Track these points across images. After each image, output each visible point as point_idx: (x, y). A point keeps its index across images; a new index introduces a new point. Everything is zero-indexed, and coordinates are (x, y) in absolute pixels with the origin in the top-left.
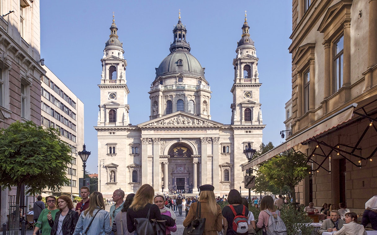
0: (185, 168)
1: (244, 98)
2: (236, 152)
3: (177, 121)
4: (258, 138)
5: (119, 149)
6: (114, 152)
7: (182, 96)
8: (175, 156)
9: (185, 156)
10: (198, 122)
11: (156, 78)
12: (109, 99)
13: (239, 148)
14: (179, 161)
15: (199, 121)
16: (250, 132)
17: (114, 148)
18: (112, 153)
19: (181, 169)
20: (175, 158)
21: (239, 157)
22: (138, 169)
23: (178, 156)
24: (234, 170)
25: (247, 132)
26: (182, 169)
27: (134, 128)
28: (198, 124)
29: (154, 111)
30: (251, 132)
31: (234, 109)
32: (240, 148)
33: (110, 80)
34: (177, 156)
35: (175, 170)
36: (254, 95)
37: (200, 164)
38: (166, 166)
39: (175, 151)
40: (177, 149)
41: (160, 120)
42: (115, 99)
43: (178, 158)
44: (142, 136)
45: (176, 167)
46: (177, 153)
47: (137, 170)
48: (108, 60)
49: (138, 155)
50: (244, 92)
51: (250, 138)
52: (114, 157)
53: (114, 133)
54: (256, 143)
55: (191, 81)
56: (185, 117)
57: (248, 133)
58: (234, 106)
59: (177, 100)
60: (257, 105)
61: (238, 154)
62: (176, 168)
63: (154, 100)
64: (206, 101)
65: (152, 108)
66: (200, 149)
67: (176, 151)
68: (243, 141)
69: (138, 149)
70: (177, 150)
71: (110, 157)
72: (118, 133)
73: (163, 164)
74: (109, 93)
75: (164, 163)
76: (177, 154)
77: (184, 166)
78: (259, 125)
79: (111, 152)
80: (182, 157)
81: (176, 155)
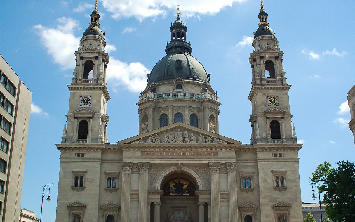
0: (186, 213)
1: (269, 105)
2: (262, 186)
3: (175, 137)
4: (293, 165)
5: (89, 180)
6: (81, 185)
7: (182, 108)
8: (171, 194)
9: (186, 194)
10: (204, 139)
11: (148, 86)
12: (80, 105)
13: (265, 180)
14: (177, 202)
15: (206, 137)
16: (280, 155)
17: (82, 178)
18: (79, 185)
19: (179, 214)
20: (170, 197)
21: (268, 194)
22: (116, 213)
23: (176, 194)
24: (260, 216)
25: (276, 155)
26: (182, 214)
27: (112, 148)
28: (205, 142)
29: (144, 130)
30: (282, 155)
31: (255, 122)
32: (268, 181)
33: (84, 79)
34: (173, 194)
35: (171, 216)
36: (282, 101)
37: (209, 206)
38: (157, 209)
39: (171, 186)
40: (174, 182)
41: (150, 136)
42: (88, 105)
43: (176, 197)
44: (123, 159)
45: (173, 211)
46: (173, 188)
47: (114, 214)
48: (83, 53)
49: (117, 190)
50: (268, 96)
51: (281, 165)
52: (80, 192)
53: (83, 155)
54: (290, 173)
55: (193, 88)
56: (186, 132)
57: (278, 157)
58: (254, 117)
59: (174, 114)
60: (288, 116)
61: (265, 190)
62: (173, 213)
63: (143, 114)
64: (213, 116)
65: (140, 124)
66: (208, 181)
67: (173, 186)
68: (272, 169)
69: (117, 181)
70: (174, 184)
71: (75, 192)
72: (89, 155)
73: (152, 205)
74: (81, 97)
75: (155, 203)
76: (174, 191)
77: (184, 210)
78: (292, 145)
79: (76, 185)
80: (182, 195)
81: (172, 192)
